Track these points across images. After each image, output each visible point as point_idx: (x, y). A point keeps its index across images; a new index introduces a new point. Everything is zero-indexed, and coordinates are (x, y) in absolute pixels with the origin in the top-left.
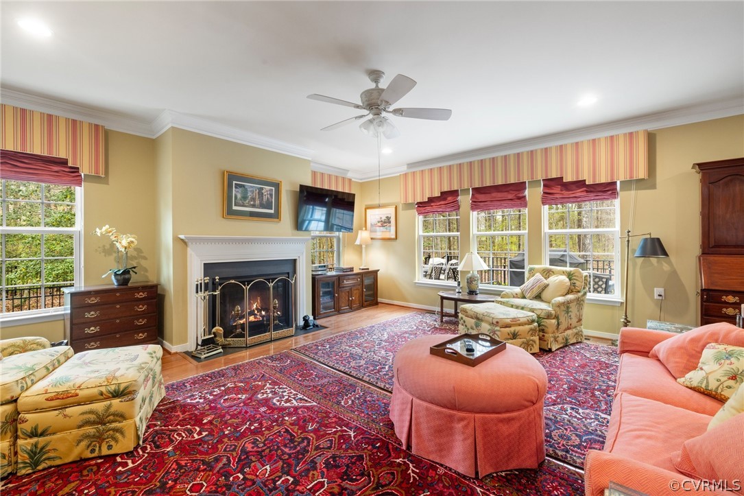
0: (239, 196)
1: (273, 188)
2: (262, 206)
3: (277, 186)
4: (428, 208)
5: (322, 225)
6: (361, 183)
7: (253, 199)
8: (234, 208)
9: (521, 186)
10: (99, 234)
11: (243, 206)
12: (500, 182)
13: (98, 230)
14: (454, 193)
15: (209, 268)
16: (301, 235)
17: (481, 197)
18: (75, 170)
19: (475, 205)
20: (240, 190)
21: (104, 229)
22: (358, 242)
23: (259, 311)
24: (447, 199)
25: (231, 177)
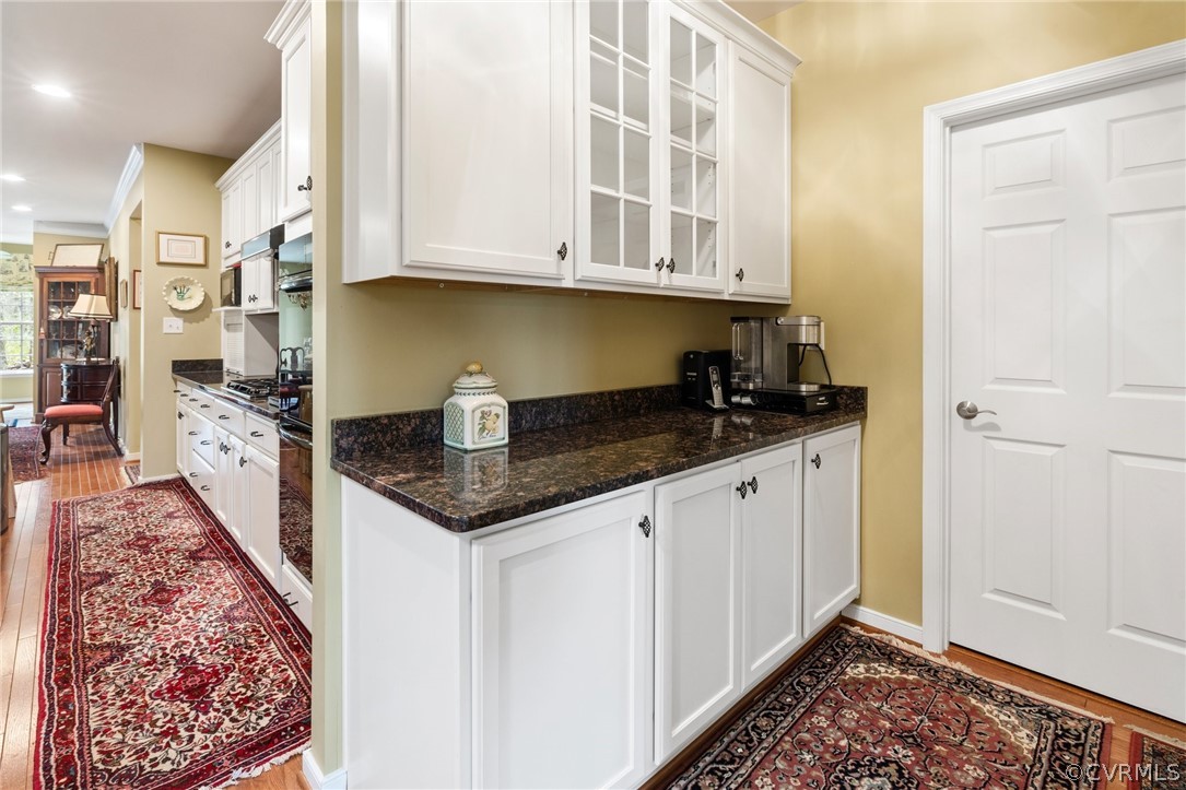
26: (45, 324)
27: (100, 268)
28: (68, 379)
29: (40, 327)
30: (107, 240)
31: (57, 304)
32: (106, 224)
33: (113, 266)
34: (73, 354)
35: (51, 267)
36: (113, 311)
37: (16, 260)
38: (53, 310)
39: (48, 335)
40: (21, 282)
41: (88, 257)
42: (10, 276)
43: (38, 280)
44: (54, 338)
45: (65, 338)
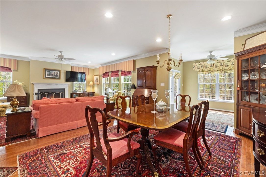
0: (48, 74)
1: (58, 72)
2: (55, 76)
3: (59, 71)
6: (94, 69)
9: (118, 71)
10: (15, 82)
11: (49, 76)
13: (15, 81)
14: (108, 72)
15: (39, 90)
17: (112, 74)
18: (10, 69)
20: (48, 72)
21: (16, 81)
24: (107, 74)
25: (46, 70)
26: (240, 82)
29: (237, 84)
31: (246, 72)
34: (256, 100)
35: (243, 51)
37: (230, 61)
39: (242, 89)
40: (232, 69)
42: (228, 67)
43: (236, 61)
44: (245, 90)
45: (251, 91)
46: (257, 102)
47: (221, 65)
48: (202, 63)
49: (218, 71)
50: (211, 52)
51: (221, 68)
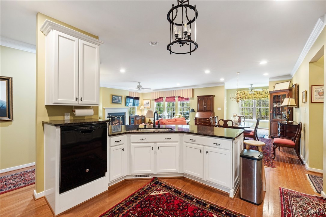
0: (114, 99)
2: (118, 101)
3: (122, 97)
4: (157, 101)
5: (132, 104)
6: (142, 93)
7: (117, 100)
8: (113, 102)
9: (174, 97)
11: (115, 101)
12: (170, 96)
14: (162, 98)
15: (109, 114)
16: (127, 107)
17: (167, 99)
19: (166, 100)
22: (141, 109)
23: (118, 123)
24: (161, 99)
25: (113, 96)
26: (272, 108)
27: (290, 89)
28: (280, 128)
29: (271, 109)
30: (292, 79)
31: (276, 102)
32: (291, 74)
33: (297, 87)
34: (280, 118)
35: (274, 91)
36: (297, 104)
37: (264, 91)
38: (274, 104)
39: (273, 112)
40: (265, 97)
41: (285, 86)
42: (263, 95)
43: (270, 95)
44: (274, 113)
45: (278, 113)
46: (280, 119)
47: (257, 94)
48: (243, 91)
49: (255, 98)
50: (252, 85)
51: (257, 96)
